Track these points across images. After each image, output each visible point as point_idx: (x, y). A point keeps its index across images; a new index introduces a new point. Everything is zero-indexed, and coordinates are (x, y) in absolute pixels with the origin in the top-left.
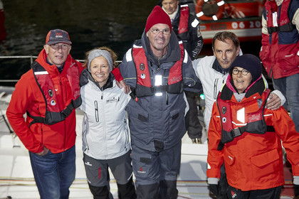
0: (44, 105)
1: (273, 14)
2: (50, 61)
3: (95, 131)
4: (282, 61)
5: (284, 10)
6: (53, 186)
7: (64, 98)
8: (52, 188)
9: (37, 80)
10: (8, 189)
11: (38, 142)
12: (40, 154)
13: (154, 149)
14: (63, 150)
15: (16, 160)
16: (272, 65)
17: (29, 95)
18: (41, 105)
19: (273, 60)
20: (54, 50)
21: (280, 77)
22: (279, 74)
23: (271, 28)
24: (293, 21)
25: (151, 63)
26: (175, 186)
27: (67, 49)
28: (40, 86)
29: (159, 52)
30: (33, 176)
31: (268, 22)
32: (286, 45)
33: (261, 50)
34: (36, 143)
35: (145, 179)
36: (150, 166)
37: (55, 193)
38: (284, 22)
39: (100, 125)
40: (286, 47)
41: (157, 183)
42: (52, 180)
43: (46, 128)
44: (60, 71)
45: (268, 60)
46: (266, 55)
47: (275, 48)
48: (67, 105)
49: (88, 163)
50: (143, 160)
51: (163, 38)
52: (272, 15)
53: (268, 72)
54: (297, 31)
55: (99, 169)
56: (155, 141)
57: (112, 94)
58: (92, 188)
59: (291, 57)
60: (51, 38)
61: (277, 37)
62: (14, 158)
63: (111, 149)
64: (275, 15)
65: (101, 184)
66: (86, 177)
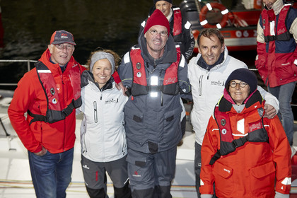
0: (45, 103)
1: (271, 23)
2: (53, 61)
3: (93, 132)
4: (278, 69)
5: (282, 19)
6: (50, 188)
7: (65, 98)
8: (48, 190)
9: (39, 78)
10: (4, 191)
11: (37, 142)
12: (38, 154)
13: (148, 151)
14: (61, 151)
15: (12, 163)
16: (269, 73)
17: (31, 93)
18: (42, 103)
19: (269, 68)
20: (58, 50)
21: (276, 85)
22: (276, 82)
23: (267, 37)
24: (290, 30)
25: (147, 63)
26: (169, 191)
27: (71, 49)
28: (42, 84)
29: (156, 53)
30: (31, 179)
31: (264, 31)
32: (284, 54)
33: (257, 58)
34: (35, 143)
35: (140, 183)
36: (145, 169)
37: (51, 195)
38: (282, 31)
39: (98, 126)
40: (283, 56)
41: (152, 188)
42: (49, 181)
43: (46, 126)
44: (63, 70)
45: (265, 69)
46: (262, 64)
47: (272, 56)
48: (68, 104)
49: (86, 167)
50: (138, 164)
51: (160, 40)
52: (269, 24)
53: (265, 80)
54: (294, 41)
55: (97, 172)
56: (149, 143)
57: (112, 96)
58: (89, 190)
59: (288, 66)
60: (56, 38)
61: (274, 46)
62: (10, 161)
63: (109, 151)
64: (272, 24)
65: (98, 187)
66: (83, 181)
